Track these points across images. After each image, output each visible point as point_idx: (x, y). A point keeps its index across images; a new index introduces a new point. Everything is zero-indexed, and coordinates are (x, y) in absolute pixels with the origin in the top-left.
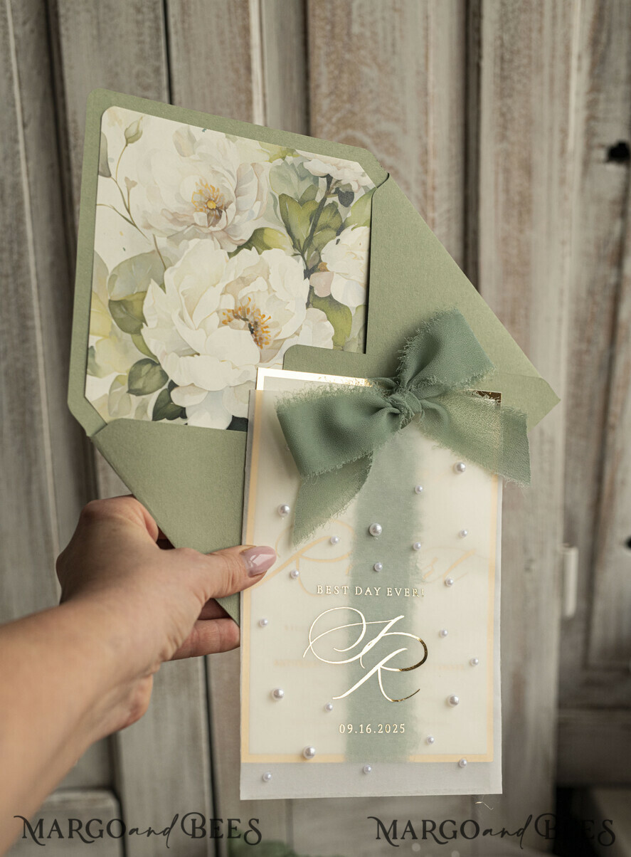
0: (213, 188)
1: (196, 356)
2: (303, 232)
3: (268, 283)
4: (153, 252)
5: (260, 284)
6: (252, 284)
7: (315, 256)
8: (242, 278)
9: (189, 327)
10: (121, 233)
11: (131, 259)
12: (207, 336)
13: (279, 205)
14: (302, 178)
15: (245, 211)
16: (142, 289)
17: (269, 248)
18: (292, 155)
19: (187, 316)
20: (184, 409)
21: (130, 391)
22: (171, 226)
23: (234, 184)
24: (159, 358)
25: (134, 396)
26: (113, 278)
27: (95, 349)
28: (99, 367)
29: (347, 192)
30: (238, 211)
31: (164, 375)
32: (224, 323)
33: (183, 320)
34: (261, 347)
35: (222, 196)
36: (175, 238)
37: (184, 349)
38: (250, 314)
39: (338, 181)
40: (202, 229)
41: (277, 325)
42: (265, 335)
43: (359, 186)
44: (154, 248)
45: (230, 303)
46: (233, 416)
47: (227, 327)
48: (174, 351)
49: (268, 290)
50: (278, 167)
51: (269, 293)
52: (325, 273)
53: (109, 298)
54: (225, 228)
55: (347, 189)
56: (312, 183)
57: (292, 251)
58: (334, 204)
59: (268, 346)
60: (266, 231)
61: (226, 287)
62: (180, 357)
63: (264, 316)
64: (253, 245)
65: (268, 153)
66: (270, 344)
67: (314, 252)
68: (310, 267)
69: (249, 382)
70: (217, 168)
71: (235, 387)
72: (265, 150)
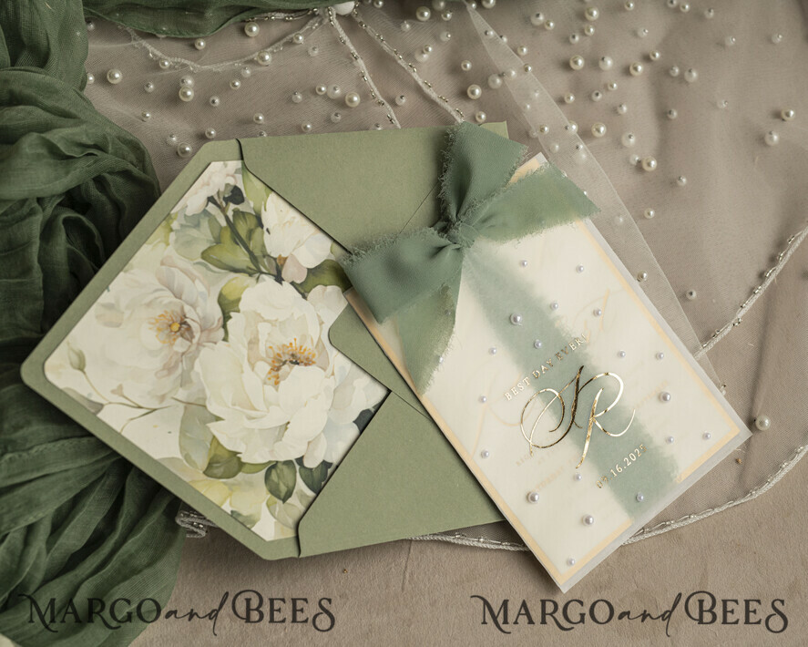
0: (162, 315)
1: (289, 426)
2: (242, 258)
3: (265, 321)
4: (186, 408)
5: (264, 329)
6: (260, 337)
7: (269, 263)
8: (250, 343)
9: (262, 417)
10: (155, 427)
11: (181, 432)
12: (279, 405)
13: (209, 265)
14: (197, 226)
15: (197, 300)
16: (210, 438)
17: (239, 300)
18: (173, 219)
19: (253, 413)
20: (324, 461)
21: (284, 501)
22: (172, 377)
23: (168, 293)
24: (273, 460)
25: (290, 499)
26: (187, 457)
27: (234, 509)
28: (251, 516)
29: (232, 192)
30: (193, 306)
31: (288, 463)
32: (277, 383)
33: (254, 418)
34: (314, 363)
35: (173, 312)
36: (185, 381)
37: (277, 433)
38: (282, 355)
39: (218, 193)
40: (191, 350)
41: (304, 337)
42: (306, 353)
43: (233, 176)
44: (184, 405)
45: (264, 368)
46: (355, 422)
47: (282, 383)
48: (274, 443)
49: (272, 325)
50: (176, 241)
51: (276, 326)
52: (287, 261)
53: (201, 472)
54: (200, 326)
55: (230, 189)
56: (207, 219)
57: (251, 280)
58: (236, 212)
59: (316, 357)
60: (224, 293)
61: (249, 361)
62: (281, 440)
63: (291, 344)
64: (228, 313)
65: (159, 242)
66: (317, 353)
67: (265, 260)
68: (275, 273)
69: (335, 391)
70: (147, 300)
71: (332, 406)
72: (155, 243)
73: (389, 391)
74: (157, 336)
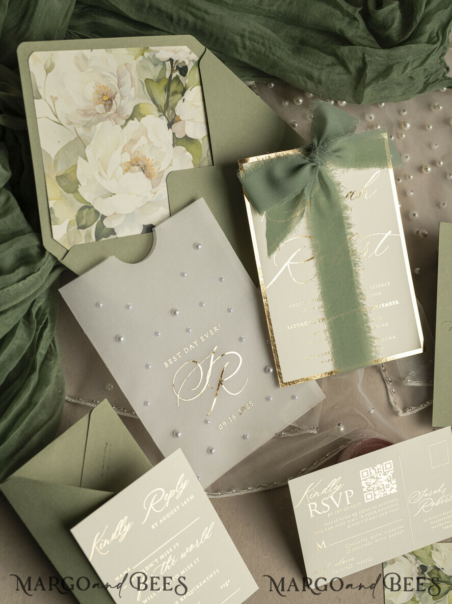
0: (104, 87)
1: (113, 196)
2: (161, 99)
3: (147, 137)
4: (76, 138)
5: (143, 141)
6: (138, 142)
7: (172, 114)
8: (131, 140)
9: (106, 179)
10: (55, 132)
11: (64, 147)
12: (118, 182)
13: (145, 87)
14: (155, 65)
15: (126, 96)
16: (74, 164)
17: (144, 116)
18: (148, 51)
19: (103, 173)
20: (114, 229)
21: (79, 228)
22: (83, 119)
23: (116, 80)
24: (92, 203)
25: (82, 230)
26: (56, 161)
27: (53, 208)
28: (58, 219)
29: (183, 67)
30: (122, 97)
31: (97, 213)
32: (126, 171)
33: (101, 176)
34: (151, 179)
35: (111, 90)
36: (87, 126)
37: (105, 193)
38: (140, 161)
39: (177, 61)
40: (103, 115)
41: (157, 163)
42: (152, 171)
43: (190, 61)
44: (76, 136)
45: (127, 158)
46: (144, 226)
47: (129, 172)
48: (100, 197)
51: (149, 144)
52: (180, 122)
53: (56, 175)
54: (117, 109)
56: (162, 67)
57: (158, 114)
59: (155, 178)
60: (140, 106)
61: (124, 147)
62: (104, 199)
63: (149, 160)
64: (135, 117)
65: (133, 54)
66: (156, 176)
67: (171, 111)
68: (170, 121)
69: (148, 202)
70: (104, 73)
71: (141, 207)
72: (131, 53)
74: (94, 93)
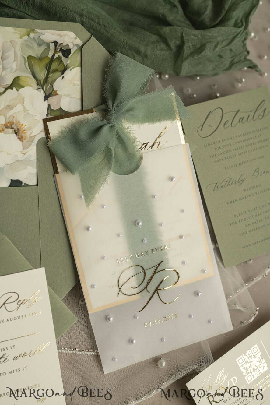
2: (42, 75)
3: (23, 105)
5: (19, 107)
6: (14, 108)
8: (8, 106)
13: (27, 63)
14: (40, 45)
15: (8, 68)
17: (23, 87)
18: (34, 33)
29: (67, 49)
30: (4, 69)
32: (0, 132)
34: (22, 141)
38: (14, 124)
39: (61, 44)
41: (30, 128)
42: (24, 135)
43: (74, 45)
45: (2, 120)
46: (11, 180)
49: (24, 110)
50: (26, 41)
51: (25, 112)
52: (57, 96)
55: (67, 48)
56: (46, 47)
57: (36, 87)
58: (59, 58)
59: (26, 140)
60: (21, 78)
63: (22, 125)
64: (14, 87)
65: (19, 34)
66: (28, 139)
67: (49, 86)
68: (47, 94)
69: (18, 160)
71: (10, 164)
72: (17, 32)
73: (37, 185)
